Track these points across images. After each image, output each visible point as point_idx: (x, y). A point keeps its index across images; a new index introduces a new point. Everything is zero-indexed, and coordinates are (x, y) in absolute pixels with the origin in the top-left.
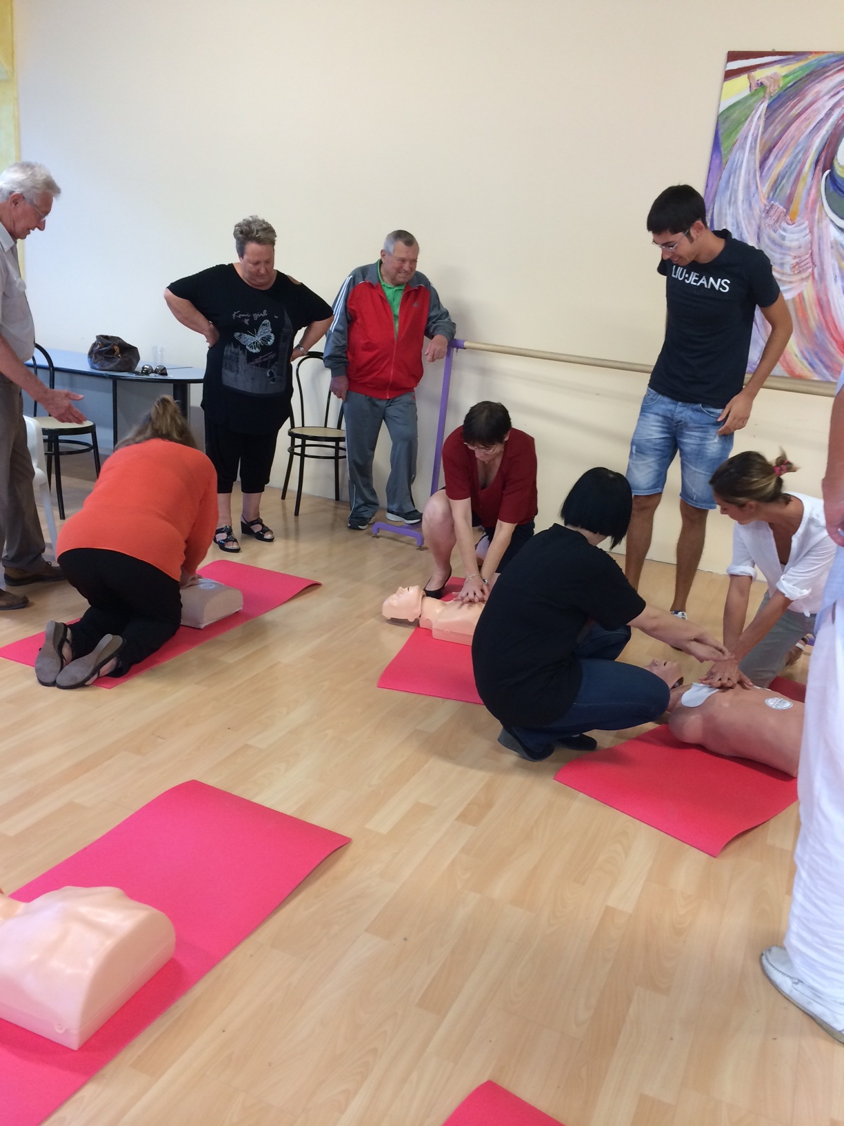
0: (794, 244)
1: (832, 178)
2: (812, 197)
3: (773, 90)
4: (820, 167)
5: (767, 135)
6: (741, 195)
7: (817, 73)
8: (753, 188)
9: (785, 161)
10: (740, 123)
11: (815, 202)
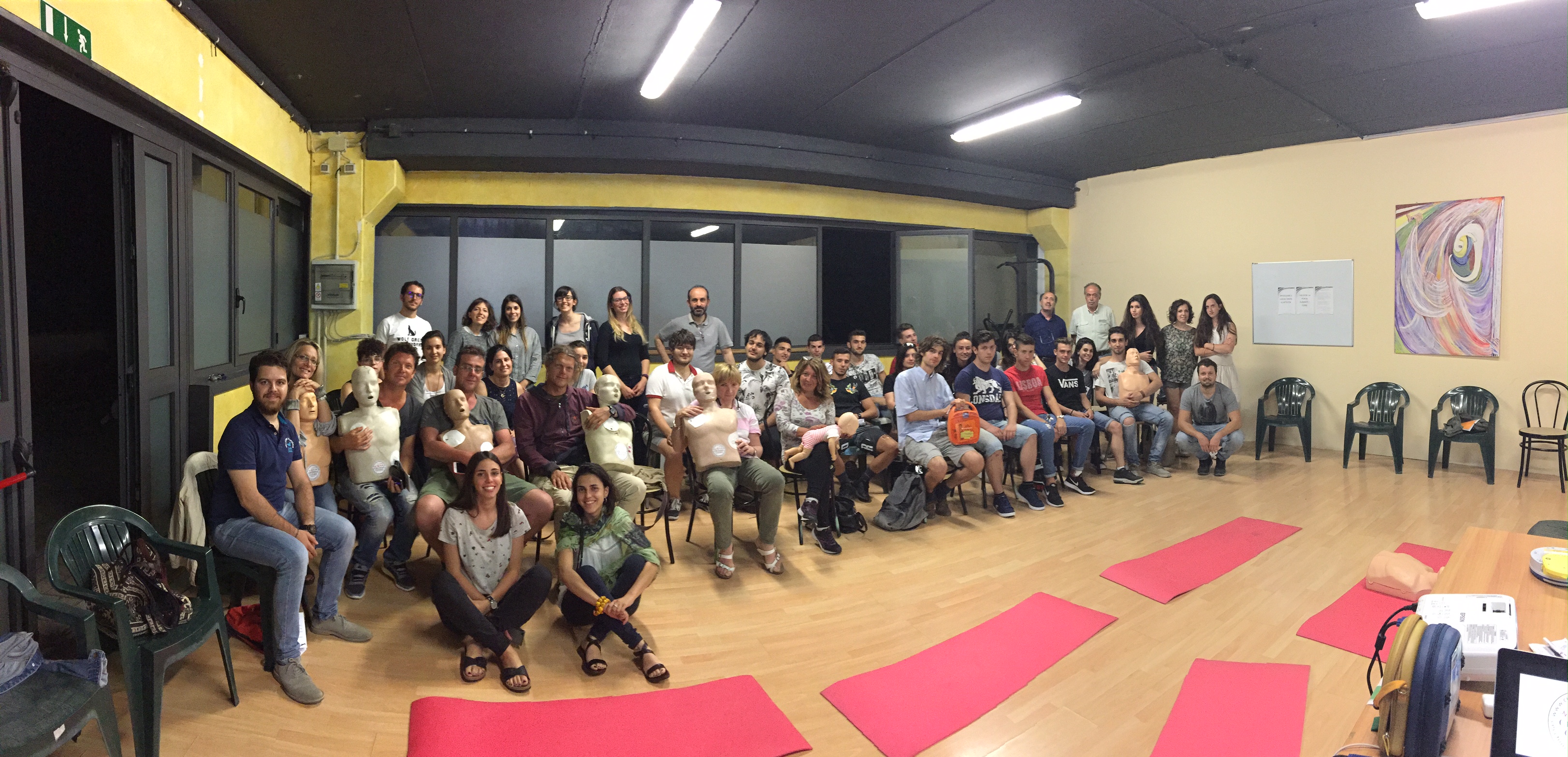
0: (1441, 290)
1: (1454, 258)
2: (1446, 268)
3: (1419, 221)
4: (1447, 253)
5: (1420, 241)
6: (1412, 270)
7: (1438, 211)
8: (1417, 266)
9: (1430, 252)
10: (1406, 237)
11: (1447, 270)
